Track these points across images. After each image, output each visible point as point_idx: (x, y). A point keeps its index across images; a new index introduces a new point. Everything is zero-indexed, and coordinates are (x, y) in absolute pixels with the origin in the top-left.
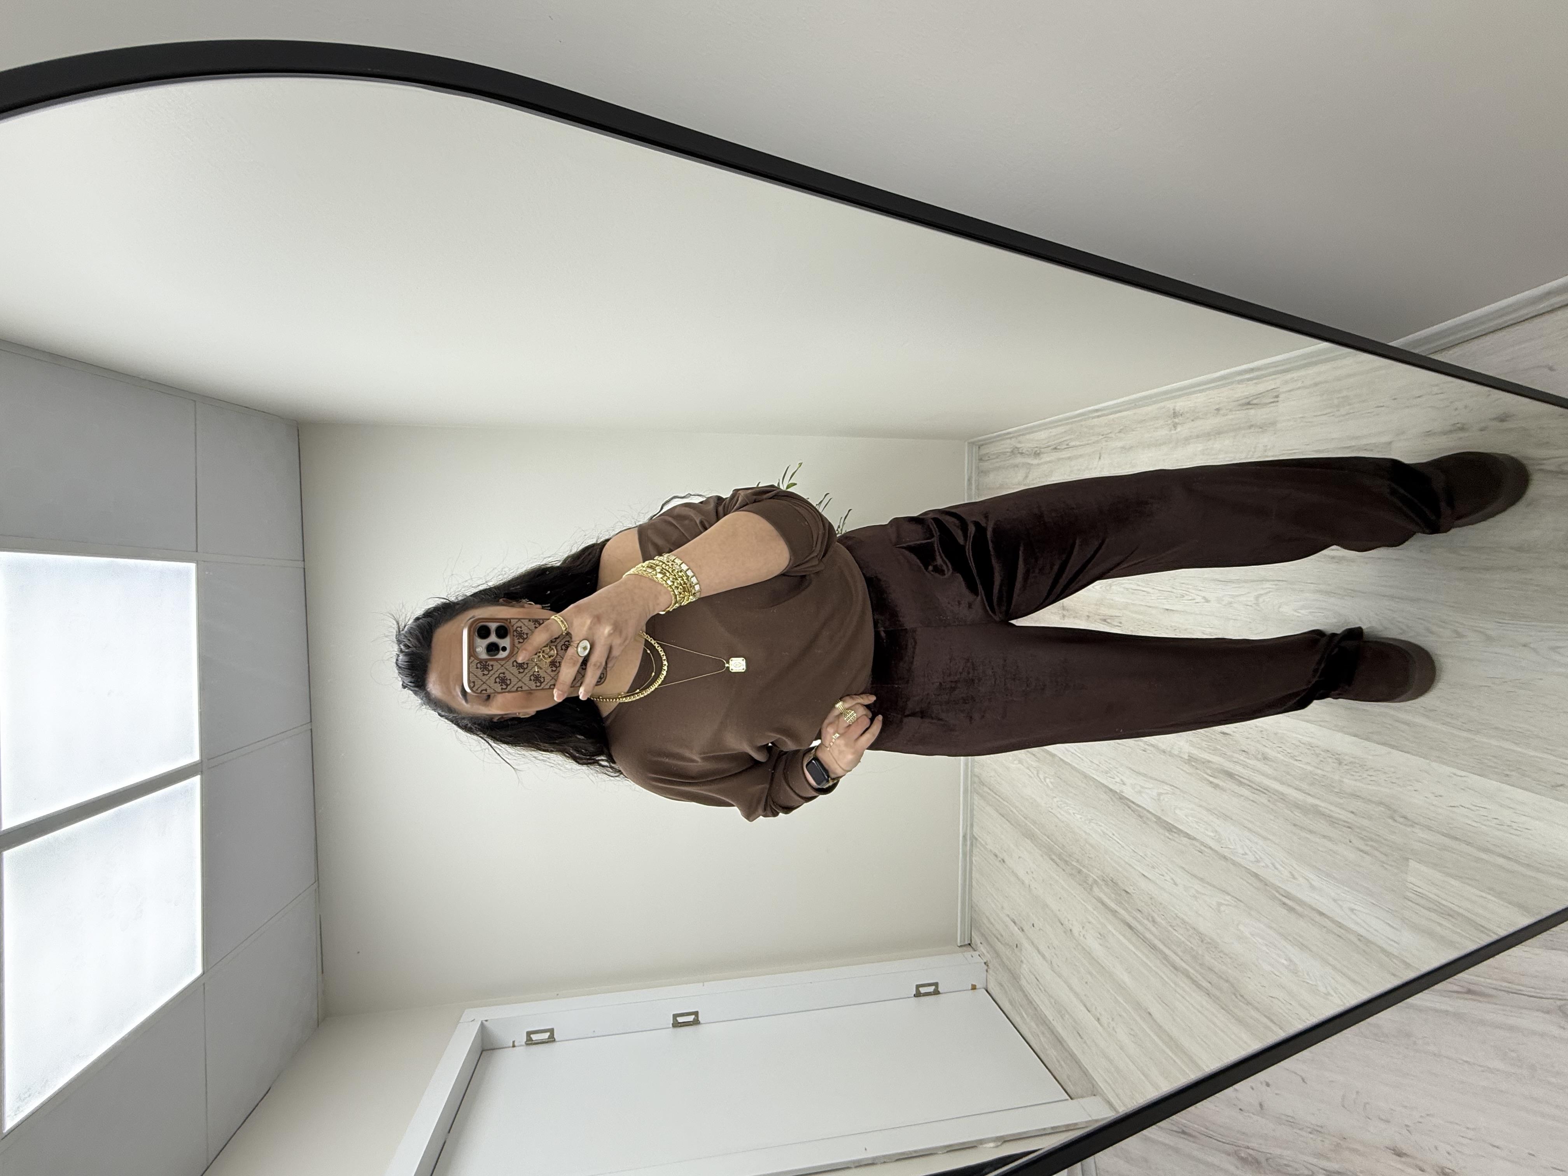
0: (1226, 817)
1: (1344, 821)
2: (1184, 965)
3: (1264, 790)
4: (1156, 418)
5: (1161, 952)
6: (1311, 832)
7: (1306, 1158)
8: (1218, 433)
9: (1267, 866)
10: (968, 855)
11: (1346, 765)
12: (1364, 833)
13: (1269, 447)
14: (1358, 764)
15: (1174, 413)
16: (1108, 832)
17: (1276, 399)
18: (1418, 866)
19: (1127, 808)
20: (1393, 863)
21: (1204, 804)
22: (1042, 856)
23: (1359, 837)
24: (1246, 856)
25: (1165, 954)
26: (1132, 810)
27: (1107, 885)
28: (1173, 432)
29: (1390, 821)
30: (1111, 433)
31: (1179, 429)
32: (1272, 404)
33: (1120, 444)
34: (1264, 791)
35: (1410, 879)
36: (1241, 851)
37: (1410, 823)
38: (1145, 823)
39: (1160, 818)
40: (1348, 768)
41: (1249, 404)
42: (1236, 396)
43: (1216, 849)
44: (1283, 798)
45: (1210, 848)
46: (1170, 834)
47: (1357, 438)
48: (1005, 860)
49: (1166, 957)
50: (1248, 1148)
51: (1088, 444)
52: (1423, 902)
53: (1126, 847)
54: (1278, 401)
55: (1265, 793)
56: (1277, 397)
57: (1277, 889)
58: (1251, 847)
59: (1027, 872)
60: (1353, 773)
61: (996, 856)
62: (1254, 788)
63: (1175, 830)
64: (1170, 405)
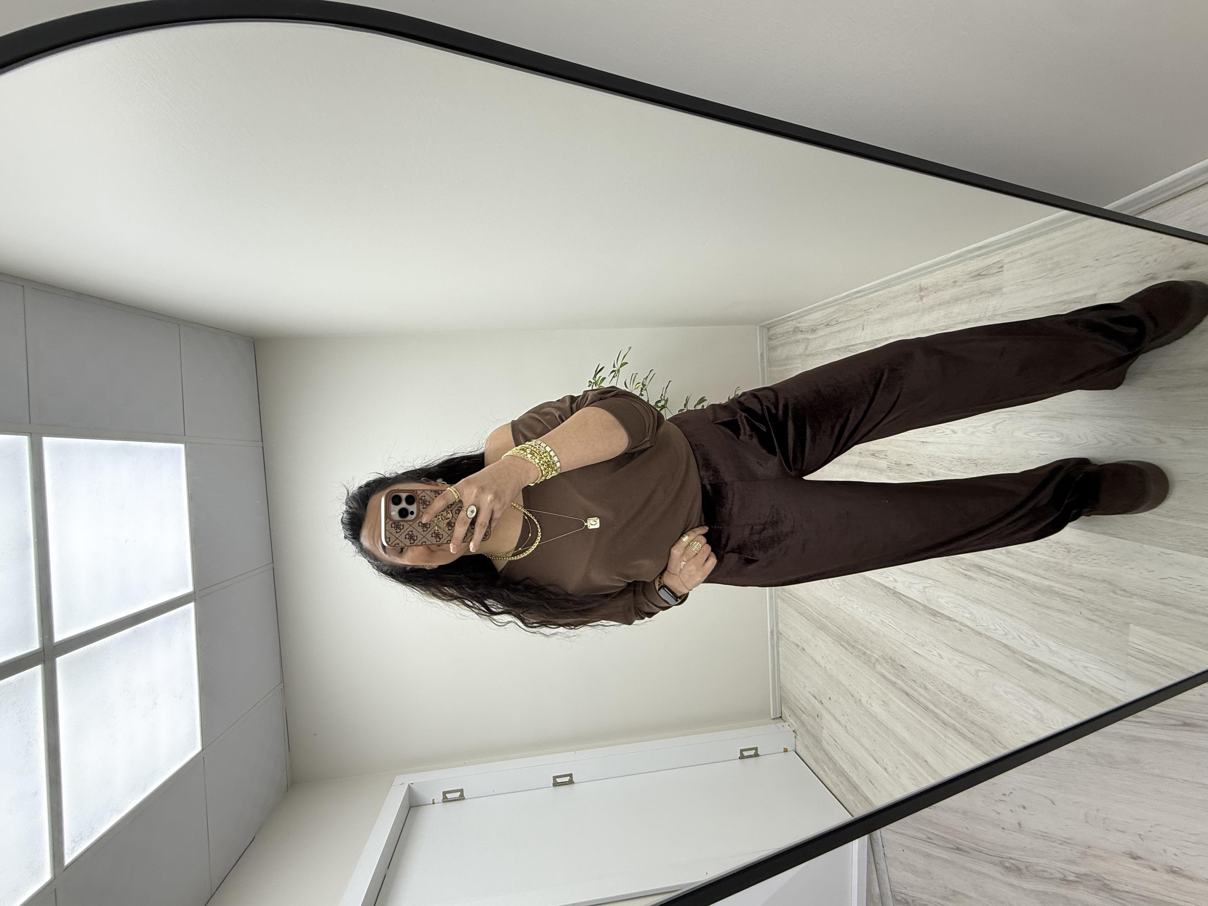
0: (978, 601)
1: (1075, 597)
2: (952, 721)
3: (1008, 578)
4: (906, 293)
5: (933, 712)
6: (1048, 608)
7: (1059, 865)
8: (956, 300)
9: (1014, 638)
10: (775, 647)
11: (1073, 552)
12: (1093, 606)
13: (997, 308)
14: (1084, 551)
15: (920, 288)
16: (886, 621)
17: (1001, 270)
18: (1137, 628)
19: (899, 600)
20: (1116, 628)
21: (960, 592)
22: (834, 643)
23: (1087, 609)
24: (997, 631)
25: (936, 713)
26: (904, 602)
27: (886, 662)
28: (920, 303)
29: (1112, 594)
30: (870, 309)
31: (924, 301)
32: (998, 274)
33: (878, 316)
34: (1010, 579)
35: (1131, 639)
36: (992, 627)
37: (1127, 594)
38: (915, 611)
39: (926, 606)
40: (1075, 554)
41: (979, 275)
42: (970, 269)
43: (972, 627)
44: (1024, 583)
45: (967, 626)
46: (935, 619)
47: (1068, 293)
48: (805, 649)
49: (936, 716)
50: (1011, 858)
51: (853, 319)
52: (1142, 656)
53: (901, 632)
54: (1002, 271)
55: (1009, 580)
56: (1002, 267)
57: (1023, 655)
58: (1001, 624)
59: (823, 657)
60: (1080, 559)
61: (798, 646)
62: (1001, 577)
63: (939, 615)
64: (916, 282)
